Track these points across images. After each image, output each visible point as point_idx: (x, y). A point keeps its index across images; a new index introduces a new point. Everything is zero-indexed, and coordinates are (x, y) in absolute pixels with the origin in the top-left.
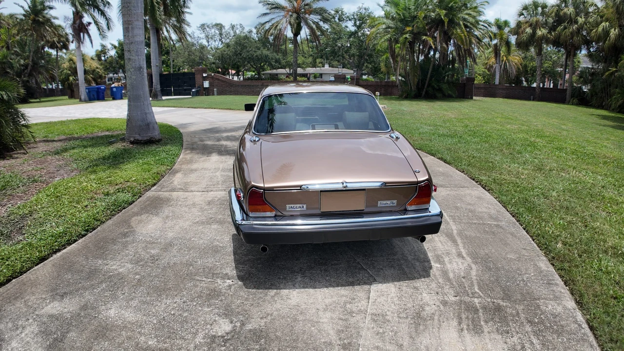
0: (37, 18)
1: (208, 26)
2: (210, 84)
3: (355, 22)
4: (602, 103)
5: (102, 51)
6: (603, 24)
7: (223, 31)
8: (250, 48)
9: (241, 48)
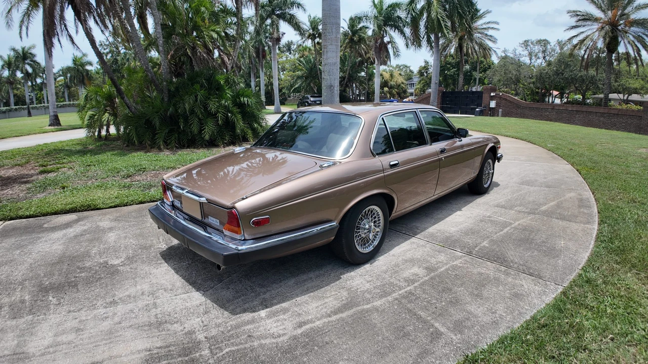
0: (353, 38)
1: (532, 43)
2: (497, 104)
5: (425, 67)
7: (549, 47)
8: (575, 67)
9: (564, 67)
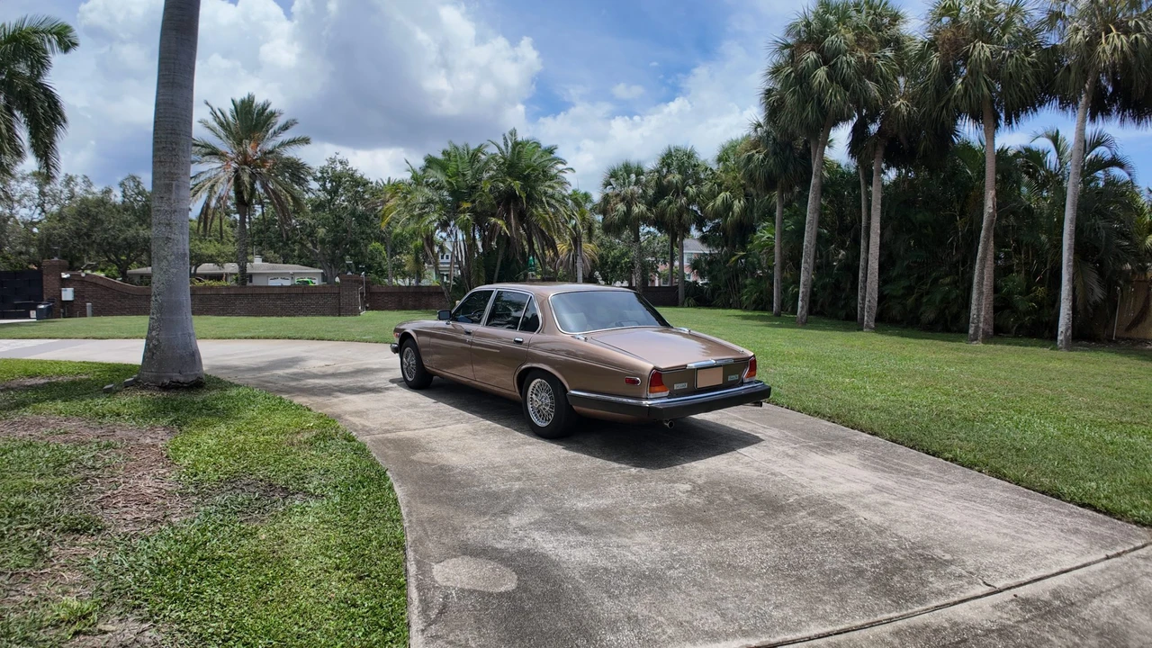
2: (77, 293)
3: (324, 186)
4: (729, 300)
6: (722, 194)
8: (110, 223)
9: (90, 224)
